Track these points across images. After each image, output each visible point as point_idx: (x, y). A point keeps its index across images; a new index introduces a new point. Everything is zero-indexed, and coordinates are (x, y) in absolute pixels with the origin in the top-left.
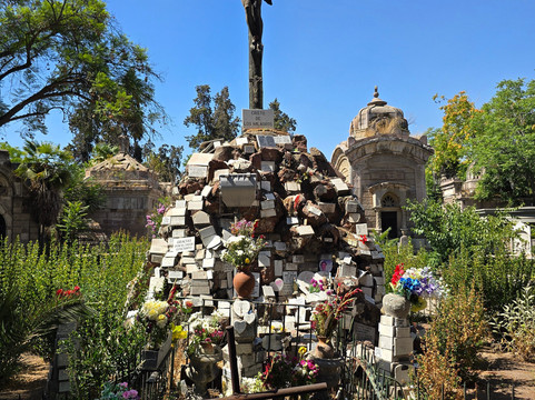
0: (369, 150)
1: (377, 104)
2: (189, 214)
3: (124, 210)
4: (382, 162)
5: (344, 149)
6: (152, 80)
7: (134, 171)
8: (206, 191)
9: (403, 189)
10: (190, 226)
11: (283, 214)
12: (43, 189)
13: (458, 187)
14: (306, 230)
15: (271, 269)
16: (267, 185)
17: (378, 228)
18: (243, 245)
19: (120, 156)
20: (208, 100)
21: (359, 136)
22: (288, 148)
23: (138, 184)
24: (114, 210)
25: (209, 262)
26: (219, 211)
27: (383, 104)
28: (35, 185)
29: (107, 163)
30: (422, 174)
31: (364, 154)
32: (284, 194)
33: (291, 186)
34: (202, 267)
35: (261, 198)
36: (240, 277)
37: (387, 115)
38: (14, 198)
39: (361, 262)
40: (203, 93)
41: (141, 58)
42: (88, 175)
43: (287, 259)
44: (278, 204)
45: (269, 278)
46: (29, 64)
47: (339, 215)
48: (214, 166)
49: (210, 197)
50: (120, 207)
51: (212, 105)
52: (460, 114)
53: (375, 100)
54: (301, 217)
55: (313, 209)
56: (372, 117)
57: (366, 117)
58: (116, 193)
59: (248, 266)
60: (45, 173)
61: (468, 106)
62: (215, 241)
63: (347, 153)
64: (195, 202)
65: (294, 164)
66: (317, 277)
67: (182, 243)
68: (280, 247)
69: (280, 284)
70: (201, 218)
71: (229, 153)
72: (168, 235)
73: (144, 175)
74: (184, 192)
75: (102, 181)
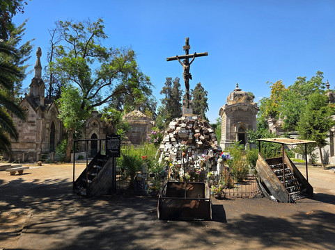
0: (234, 109)
1: (237, 90)
2: (170, 138)
3: (138, 132)
4: (239, 114)
5: (224, 109)
6: (152, 88)
7: (141, 117)
8: (174, 133)
9: (247, 125)
10: (170, 141)
11: (194, 138)
12: (110, 125)
13: (274, 122)
14: (200, 143)
15: (191, 153)
16: (190, 131)
17: (237, 140)
18: (184, 147)
19: (136, 111)
20: (171, 84)
21: (230, 104)
22: (197, 120)
23: (143, 122)
24: (134, 132)
25: (176, 150)
26: (178, 138)
27: (240, 90)
28: (107, 123)
29: (131, 114)
30: (255, 119)
31: (232, 111)
32: (195, 133)
33: (197, 131)
34: (174, 152)
35: (188, 135)
36: (183, 153)
37: (241, 95)
38: (100, 128)
39: (215, 151)
40: (169, 80)
41: (148, 80)
42: (124, 119)
43: (195, 150)
44: (193, 136)
45: (191, 155)
46: (110, 83)
47: (210, 139)
48: (176, 126)
49: (176, 134)
50: (136, 131)
51: (173, 85)
52: (278, 90)
53: (237, 88)
54: (199, 139)
55: (202, 137)
56: (235, 95)
57: (233, 96)
58: (134, 125)
59: (186, 151)
60: (111, 119)
61: (282, 87)
62: (177, 145)
63: (225, 110)
64: (172, 135)
65: (198, 125)
66: (203, 155)
67: (168, 146)
68: (193, 147)
69: (193, 157)
70: (173, 139)
71: (180, 122)
72: (165, 144)
73: (145, 118)
74: (169, 132)
75: (129, 121)
